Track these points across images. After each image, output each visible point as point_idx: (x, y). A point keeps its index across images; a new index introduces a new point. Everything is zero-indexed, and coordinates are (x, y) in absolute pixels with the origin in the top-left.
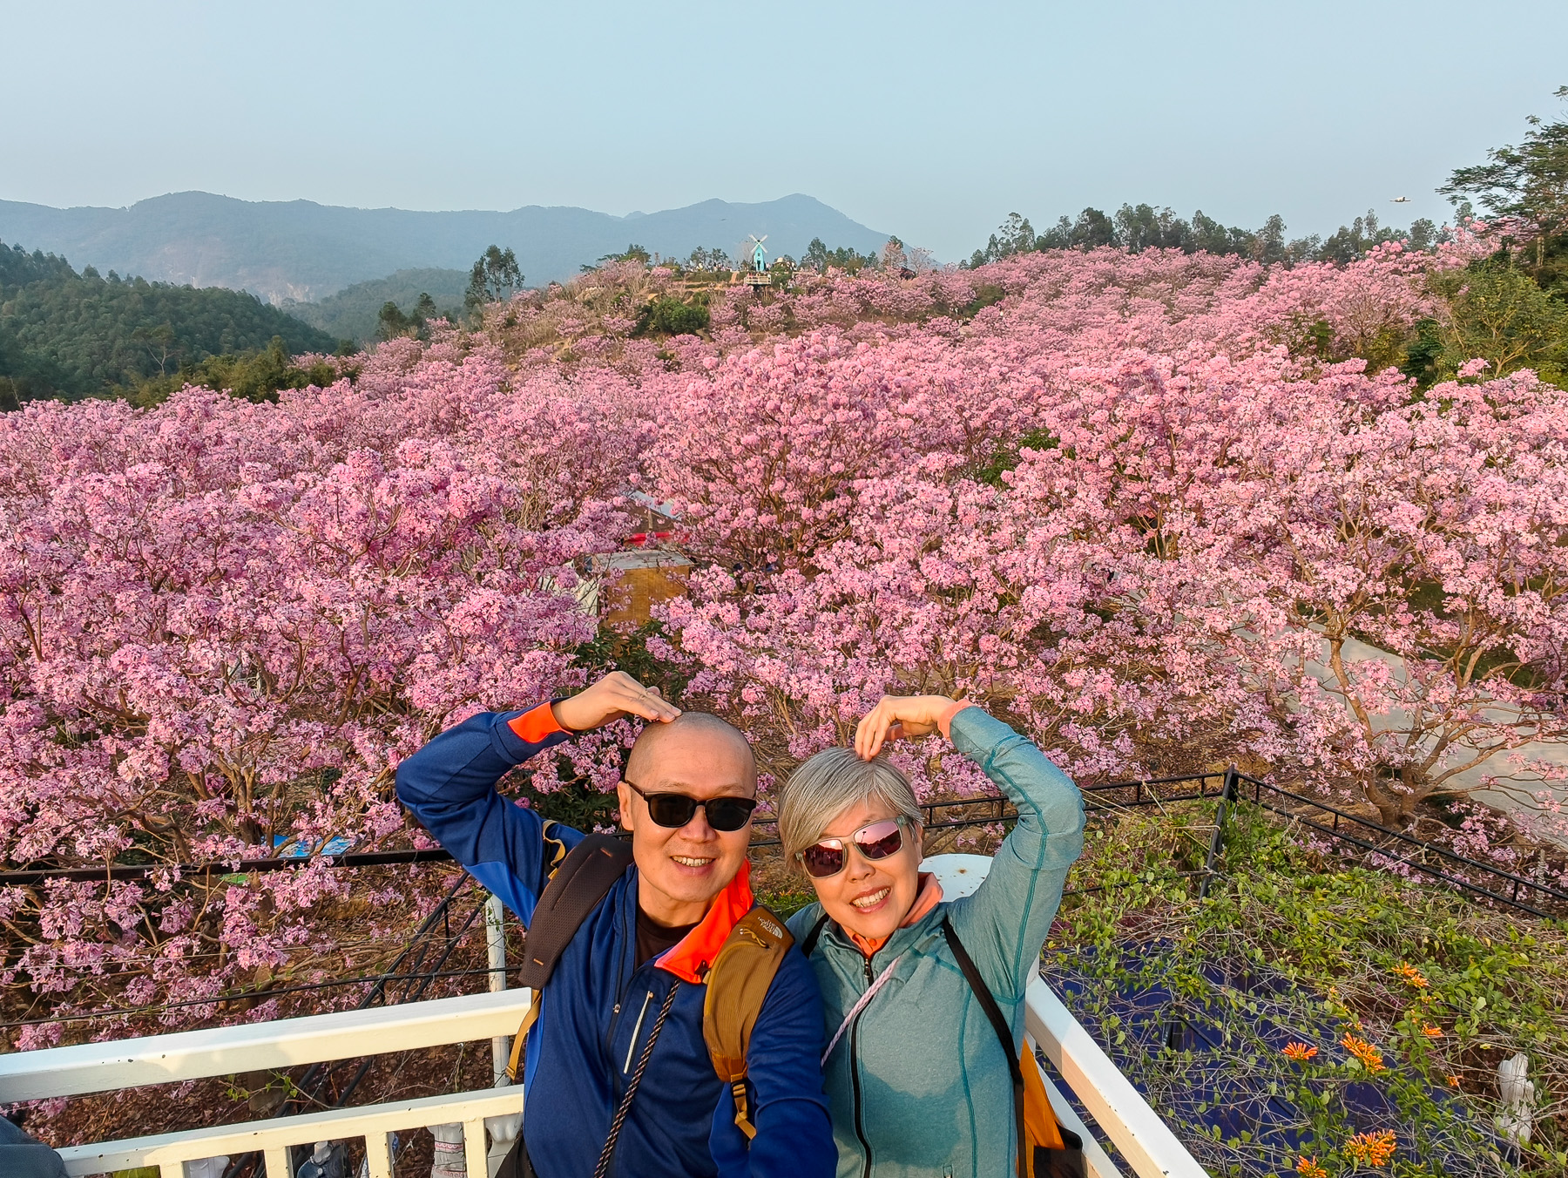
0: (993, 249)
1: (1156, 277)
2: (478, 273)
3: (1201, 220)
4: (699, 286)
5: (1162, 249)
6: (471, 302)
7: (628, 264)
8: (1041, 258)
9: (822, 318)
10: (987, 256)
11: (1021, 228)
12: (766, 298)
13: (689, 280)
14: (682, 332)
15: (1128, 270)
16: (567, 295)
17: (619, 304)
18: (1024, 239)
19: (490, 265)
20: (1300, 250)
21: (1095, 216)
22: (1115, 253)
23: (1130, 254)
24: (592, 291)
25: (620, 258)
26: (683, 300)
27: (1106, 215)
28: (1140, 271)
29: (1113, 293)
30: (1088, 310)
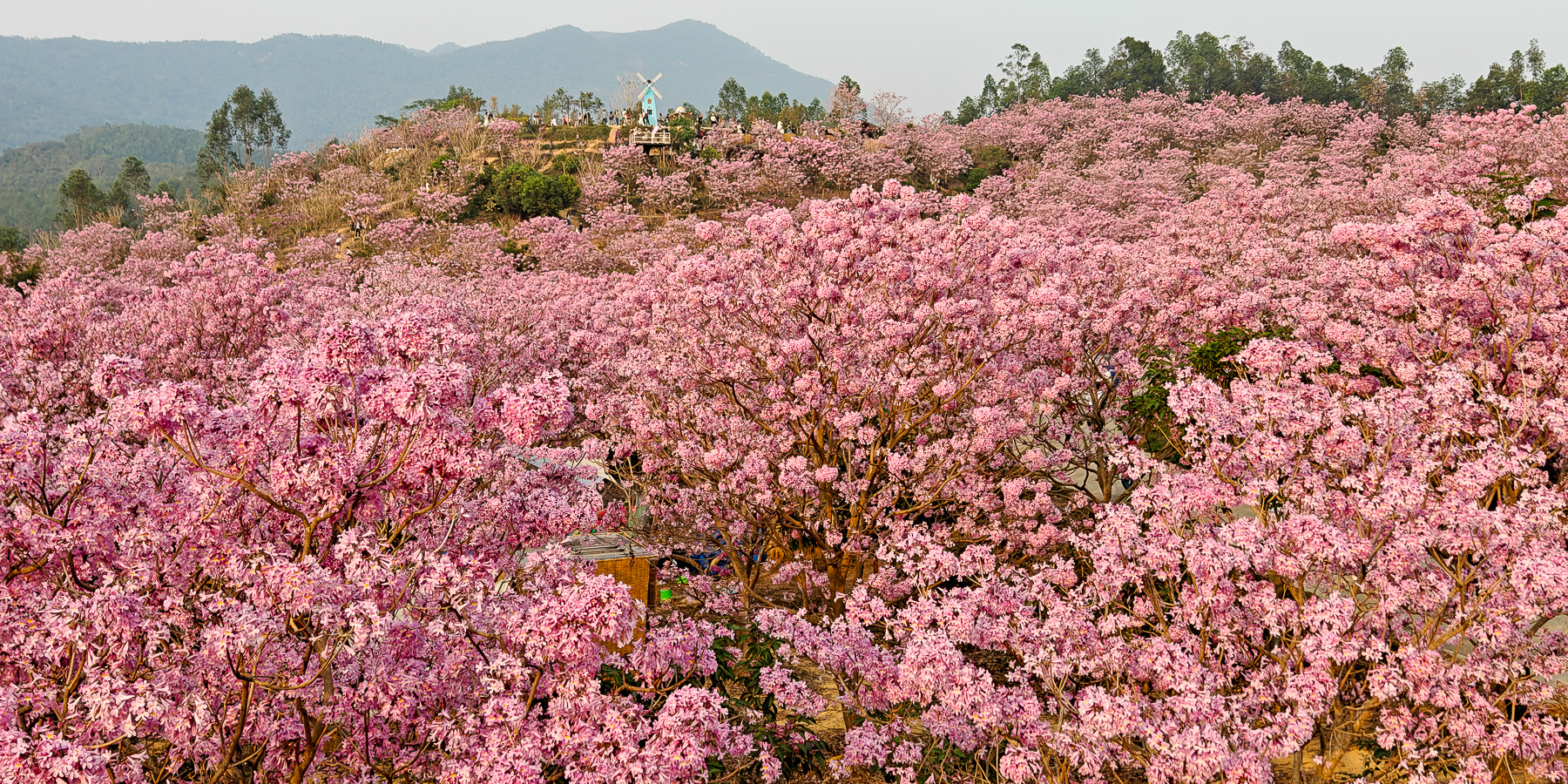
0: (990, 96)
1: (1232, 135)
2: (219, 125)
3: (1289, 54)
4: (560, 147)
5: (1238, 95)
6: (209, 170)
7: (451, 114)
8: (1063, 108)
9: (749, 194)
10: (982, 105)
11: (1031, 66)
12: (663, 165)
13: (545, 137)
14: (538, 214)
15: (1192, 125)
16: (358, 159)
17: (440, 172)
18: (1034, 81)
19: (239, 115)
20: (1436, 95)
21: (1138, 49)
22: (1170, 101)
23: (1191, 102)
24: (395, 155)
25: (437, 106)
26: (538, 166)
27: (1153, 47)
28: (1209, 126)
29: (1175, 159)
30: (1139, 181)
